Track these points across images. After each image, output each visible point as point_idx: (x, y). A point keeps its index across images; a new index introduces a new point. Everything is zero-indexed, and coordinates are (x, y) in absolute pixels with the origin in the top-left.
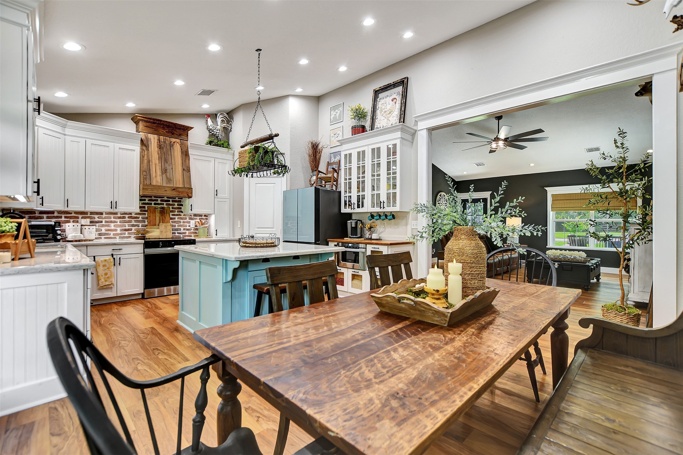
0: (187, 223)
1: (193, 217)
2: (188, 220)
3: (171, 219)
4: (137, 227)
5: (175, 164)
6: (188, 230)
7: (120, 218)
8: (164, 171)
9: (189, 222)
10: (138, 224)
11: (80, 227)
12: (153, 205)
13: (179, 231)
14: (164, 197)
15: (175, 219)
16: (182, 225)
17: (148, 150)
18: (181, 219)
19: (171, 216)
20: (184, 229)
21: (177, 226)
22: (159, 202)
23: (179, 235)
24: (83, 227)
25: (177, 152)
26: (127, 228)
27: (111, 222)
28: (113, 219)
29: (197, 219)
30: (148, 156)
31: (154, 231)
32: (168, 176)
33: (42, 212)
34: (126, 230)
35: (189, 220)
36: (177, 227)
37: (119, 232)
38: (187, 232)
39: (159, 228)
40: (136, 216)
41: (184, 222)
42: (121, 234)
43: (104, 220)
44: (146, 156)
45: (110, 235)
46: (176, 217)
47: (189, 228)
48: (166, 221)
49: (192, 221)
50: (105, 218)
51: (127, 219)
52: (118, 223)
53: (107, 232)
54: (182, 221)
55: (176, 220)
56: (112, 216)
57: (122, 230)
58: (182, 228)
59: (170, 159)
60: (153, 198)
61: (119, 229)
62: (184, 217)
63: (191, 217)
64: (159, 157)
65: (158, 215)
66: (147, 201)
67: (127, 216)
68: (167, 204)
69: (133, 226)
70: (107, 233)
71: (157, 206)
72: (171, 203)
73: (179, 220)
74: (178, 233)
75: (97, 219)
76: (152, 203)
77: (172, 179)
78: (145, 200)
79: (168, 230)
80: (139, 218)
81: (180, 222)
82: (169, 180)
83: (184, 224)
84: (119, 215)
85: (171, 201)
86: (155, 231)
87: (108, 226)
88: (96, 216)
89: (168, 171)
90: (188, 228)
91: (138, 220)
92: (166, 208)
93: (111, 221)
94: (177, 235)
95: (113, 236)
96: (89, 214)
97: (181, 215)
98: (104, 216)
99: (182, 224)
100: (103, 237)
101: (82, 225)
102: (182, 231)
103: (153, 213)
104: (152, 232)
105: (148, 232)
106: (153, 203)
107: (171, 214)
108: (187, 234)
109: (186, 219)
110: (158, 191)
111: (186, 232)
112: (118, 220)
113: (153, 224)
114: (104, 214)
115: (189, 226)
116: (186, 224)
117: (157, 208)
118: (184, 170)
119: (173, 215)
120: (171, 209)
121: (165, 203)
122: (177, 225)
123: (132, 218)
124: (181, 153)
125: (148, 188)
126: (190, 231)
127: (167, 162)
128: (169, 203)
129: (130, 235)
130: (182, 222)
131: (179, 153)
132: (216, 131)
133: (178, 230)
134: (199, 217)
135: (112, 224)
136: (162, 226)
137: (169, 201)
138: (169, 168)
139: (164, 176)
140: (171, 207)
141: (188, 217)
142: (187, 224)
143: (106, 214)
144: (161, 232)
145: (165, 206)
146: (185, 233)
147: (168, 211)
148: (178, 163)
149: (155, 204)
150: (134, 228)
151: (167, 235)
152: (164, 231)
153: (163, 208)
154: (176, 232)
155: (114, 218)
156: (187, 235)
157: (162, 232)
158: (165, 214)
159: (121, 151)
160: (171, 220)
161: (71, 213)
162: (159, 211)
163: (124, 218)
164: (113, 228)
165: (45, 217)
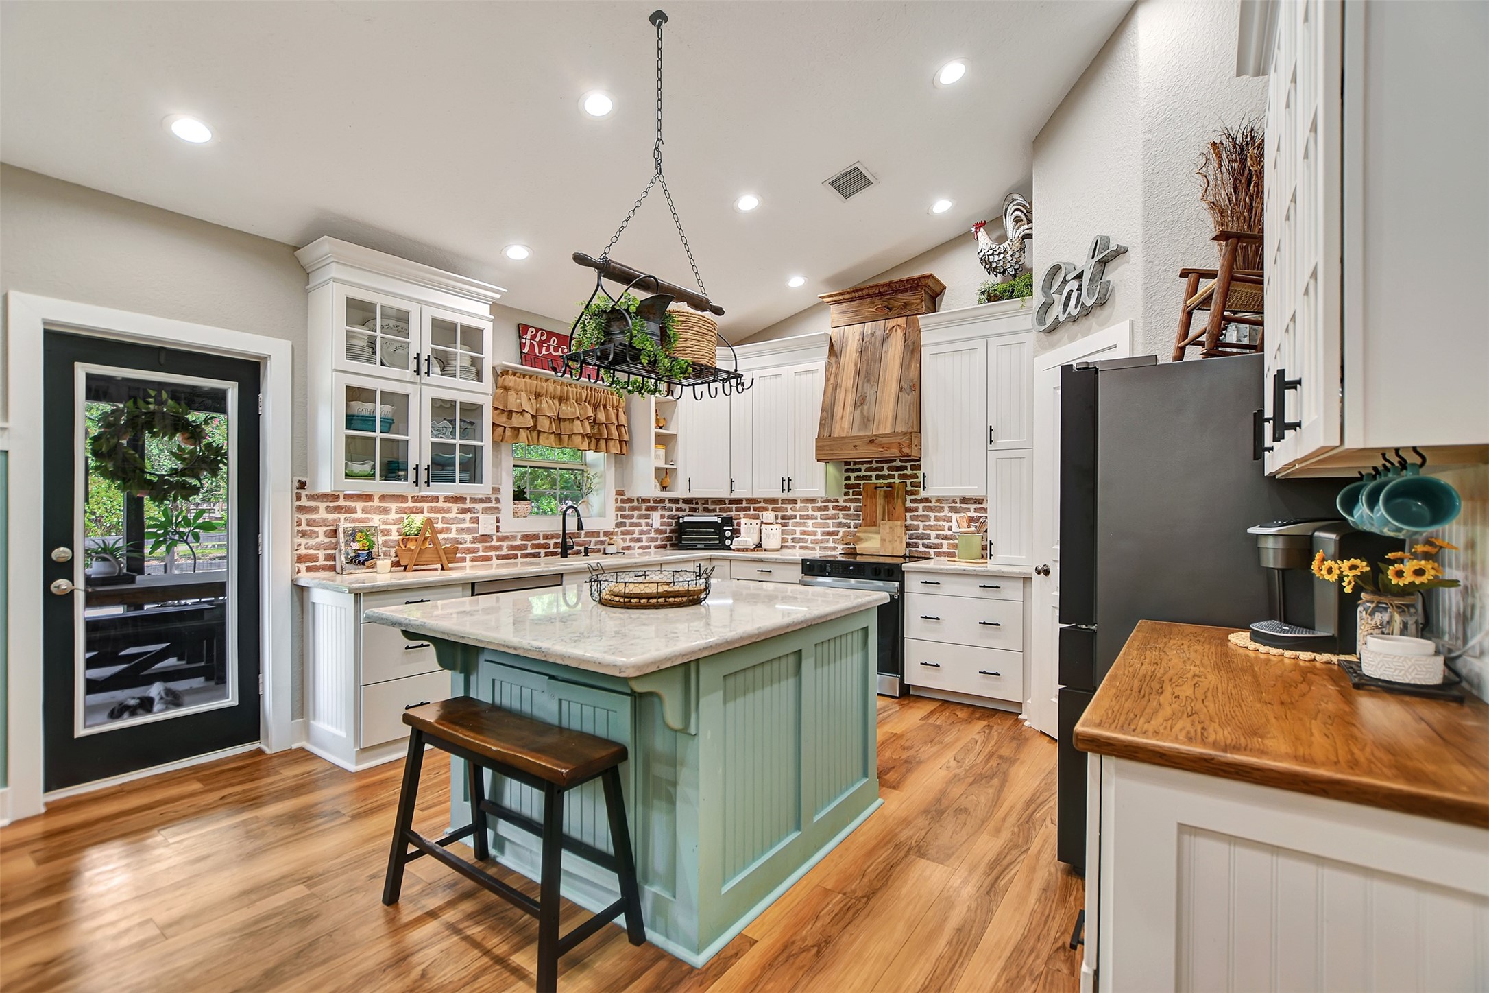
0: (944, 520)
1: (958, 505)
2: (946, 513)
3: (908, 510)
4: (845, 529)
5: (885, 379)
6: (946, 538)
7: (820, 509)
8: (860, 401)
9: (949, 520)
10: (849, 521)
11: (759, 525)
12: (874, 480)
13: (926, 541)
14: (895, 461)
15: (916, 510)
16: (931, 526)
17: (838, 363)
18: (931, 509)
19: (908, 504)
20: (938, 537)
21: (921, 527)
22: (886, 472)
23: (927, 550)
24: (763, 525)
25: (893, 349)
26: (831, 529)
27: (808, 517)
28: (811, 513)
29: (969, 510)
30: (836, 377)
31: (870, 539)
32: (865, 413)
33: (732, 502)
34: (829, 534)
35: (950, 514)
36: (921, 531)
37: (819, 537)
38: (945, 543)
39: (878, 533)
40: (845, 504)
41: (937, 519)
42: (822, 541)
43: (798, 514)
44: (833, 376)
45: (806, 542)
46: (920, 506)
47: (950, 533)
48: (896, 515)
49: (954, 516)
50: (801, 509)
51: (831, 512)
52: (819, 520)
53: (802, 536)
54: (932, 515)
55: (920, 512)
56: (810, 506)
57: (823, 534)
58: (933, 534)
59: (876, 370)
60: (875, 465)
61: (819, 530)
62: (938, 504)
63: (953, 505)
64: (855, 372)
65: (880, 501)
66: (863, 473)
67: (831, 505)
68: (901, 477)
69: (840, 525)
70: (803, 539)
71: (881, 481)
72: (909, 472)
73: (926, 513)
74: (924, 545)
75: (790, 513)
76: (871, 476)
77: (871, 418)
78: (860, 470)
79: (896, 538)
80: (849, 509)
81: (928, 518)
82: (866, 421)
83: (939, 523)
84: (819, 504)
85: (909, 468)
86: (873, 538)
87: (804, 525)
88: (789, 506)
89: (867, 399)
90: (947, 533)
91: (847, 514)
92: (897, 486)
93: (807, 515)
94: (921, 549)
95: (811, 545)
96: (780, 502)
97: (930, 502)
98: (799, 505)
99: (932, 523)
100: (798, 545)
101: (762, 522)
102: (933, 541)
103: (871, 498)
104: (867, 540)
105: (860, 540)
106: (874, 474)
107: (909, 498)
108: (945, 549)
109: (941, 509)
110: (841, 449)
111: (941, 544)
112: (818, 514)
113: (871, 523)
114: (799, 501)
115: (950, 529)
116: (941, 523)
117: (879, 485)
118: (901, 389)
119: (913, 501)
120: (909, 488)
121: (896, 474)
122: (921, 524)
123: (839, 510)
124: (901, 351)
125: (825, 446)
126: (951, 542)
127: (868, 381)
128: (905, 472)
129: (836, 545)
130: (932, 519)
131: (897, 352)
132: (996, 258)
133: (922, 539)
134: (975, 506)
135: (810, 522)
136: (886, 526)
137: (905, 468)
138: (870, 392)
139: (858, 412)
140: (908, 482)
141: (946, 506)
142: (945, 523)
143: (801, 503)
144: (883, 540)
145: (897, 481)
146: (940, 546)
147: (900, 492)
148: (892, 377)
149: (878, 477)
150: (842, 530)
151: (893, 548)
152: (887, 541)
153: (890, 485)
154: (920, 542)
155: (813, 509)
156: (944, 553)
157: (885, 540)
158: (893, 499)
159: (798, 377)
160: (908, 515)
161: (760, 502)
162: (882, 493)
163: (826, 508)
164: (811, 529)
165: (734, 509)
